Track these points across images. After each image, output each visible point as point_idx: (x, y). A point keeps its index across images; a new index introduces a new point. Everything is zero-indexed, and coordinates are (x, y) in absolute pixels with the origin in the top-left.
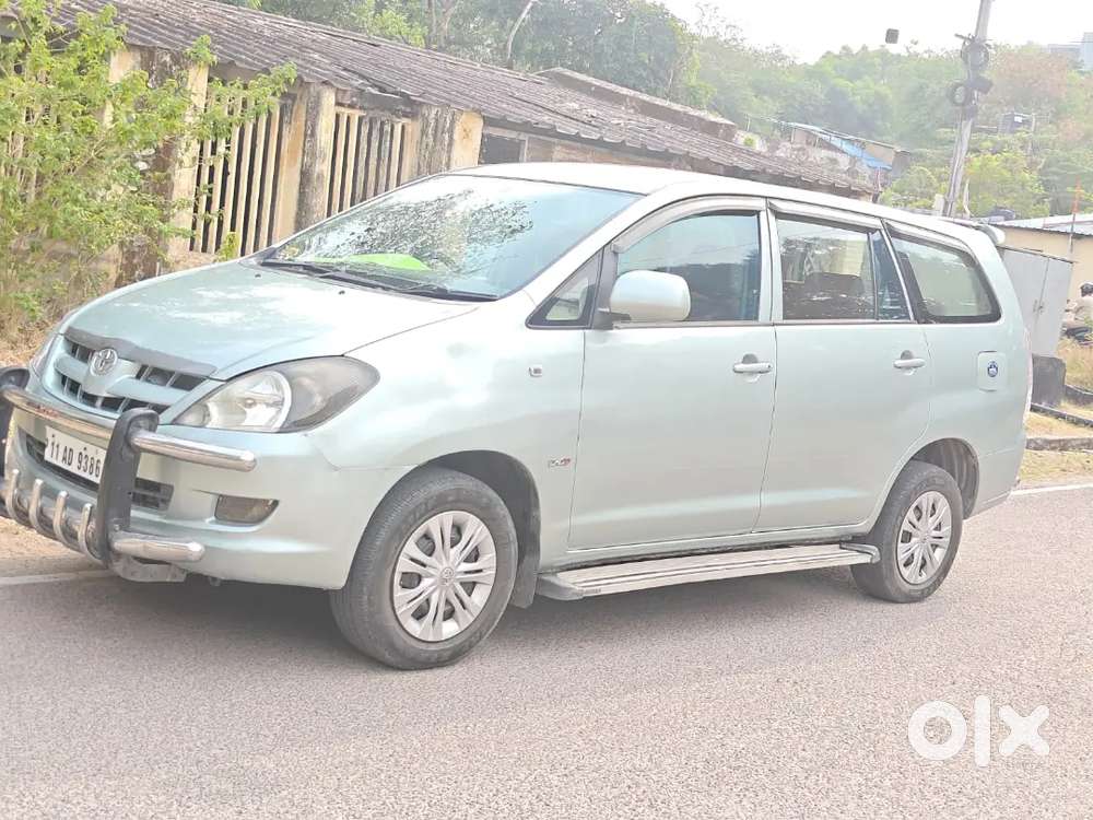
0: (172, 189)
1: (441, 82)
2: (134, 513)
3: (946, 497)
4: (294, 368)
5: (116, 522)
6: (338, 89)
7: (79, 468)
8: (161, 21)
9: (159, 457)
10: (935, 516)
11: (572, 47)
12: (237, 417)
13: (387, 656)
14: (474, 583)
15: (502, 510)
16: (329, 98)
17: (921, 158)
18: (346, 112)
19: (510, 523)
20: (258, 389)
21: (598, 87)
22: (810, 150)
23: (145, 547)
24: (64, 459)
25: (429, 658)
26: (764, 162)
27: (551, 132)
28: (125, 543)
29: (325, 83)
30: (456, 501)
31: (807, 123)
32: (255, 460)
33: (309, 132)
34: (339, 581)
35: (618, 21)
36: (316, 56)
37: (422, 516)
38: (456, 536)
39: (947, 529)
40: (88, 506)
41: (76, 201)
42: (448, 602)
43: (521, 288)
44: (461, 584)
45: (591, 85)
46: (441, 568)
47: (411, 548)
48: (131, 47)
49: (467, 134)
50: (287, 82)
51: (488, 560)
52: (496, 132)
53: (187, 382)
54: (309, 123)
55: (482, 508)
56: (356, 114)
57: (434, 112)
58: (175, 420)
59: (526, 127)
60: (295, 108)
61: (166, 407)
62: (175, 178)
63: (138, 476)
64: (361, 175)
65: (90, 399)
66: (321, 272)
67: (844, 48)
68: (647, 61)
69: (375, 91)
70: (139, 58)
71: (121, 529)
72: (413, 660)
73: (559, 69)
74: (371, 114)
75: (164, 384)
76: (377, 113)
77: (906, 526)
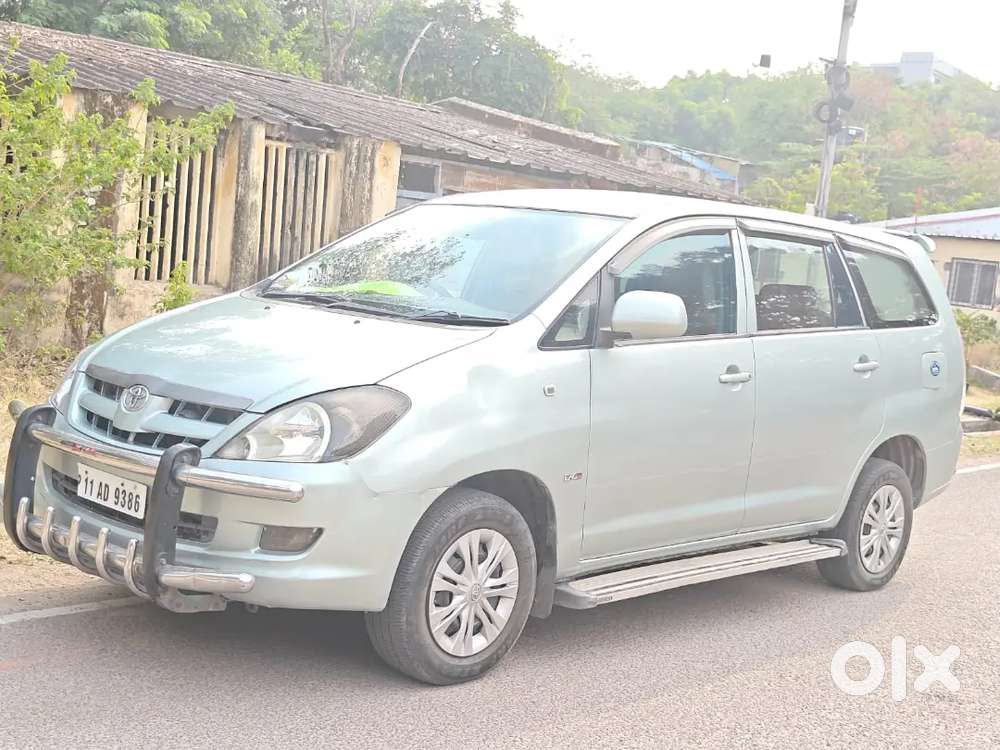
0: (117, 222)
1: (356, 114)
2: (180, 546)
3: (899, 489)
4: (328, 398)
5: (163, 556)
6: (268, 123)
7: (116, 503)
8: (94, 64)
9: (203, 490)
10: (891, 508)
11: (452, 78)
12: (275, 448)
13: (424, 674)
14: (499, 597)
15: (523, 525)
16: (259, 133)
17: (766, 170)
18: (274, 144)
19: (530, 536)
20: (294, 421)
21: (491, 115)
22: (664, 165)
23: (194, 579)
24: (99, 494)
25: (463, 672)
26: (653, 179)
27: (464, 158)
28: (172, 576)
29: (255, 118)
30: (484, 520)
31: (657, 141)
32: (303, 490)
33: (242, 165)
34: (380, 604)
35: (494, 53)
36: (240, 93)
37: (453, 535)
38: (483, 553)
39: (900, 520)
40: (133, 541)
41: (35, 237)
42: (476, 617)
43: (528, 312)
44: (488, 599)
45: (484, 113)
46: (470, 584)
47: (444, 568)
48: (75, 90)
49: (386, 161)
50: (226, 119)
51: (511, 574)
52: (412, 159)
53: (222, 416)
54: (242, 156)
55: (507, 525)
56: (284, 146)
57: (356, 142)
58: (216, 453)
59: (440, 153)
60: (228, 142)
61: (205, 441)
62: (119, 212)
63: (182, 510)
64: (290, 203)
65: (122, 435)
66: (328, 302)
67: (690, 72)
68: (522, 90)
69: (300, 124)
70: (83, 101)
71: (168, 563)
72: (448, 676)
73: (455, 99)
74: (298, 146)
75: (200, 419)
76: (303, 145)
77: (866, 520)
